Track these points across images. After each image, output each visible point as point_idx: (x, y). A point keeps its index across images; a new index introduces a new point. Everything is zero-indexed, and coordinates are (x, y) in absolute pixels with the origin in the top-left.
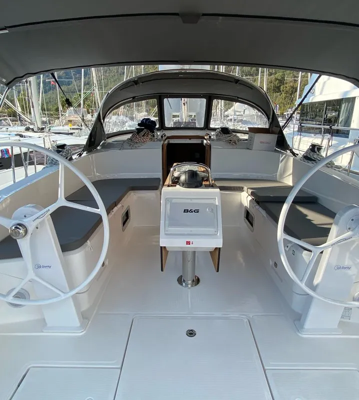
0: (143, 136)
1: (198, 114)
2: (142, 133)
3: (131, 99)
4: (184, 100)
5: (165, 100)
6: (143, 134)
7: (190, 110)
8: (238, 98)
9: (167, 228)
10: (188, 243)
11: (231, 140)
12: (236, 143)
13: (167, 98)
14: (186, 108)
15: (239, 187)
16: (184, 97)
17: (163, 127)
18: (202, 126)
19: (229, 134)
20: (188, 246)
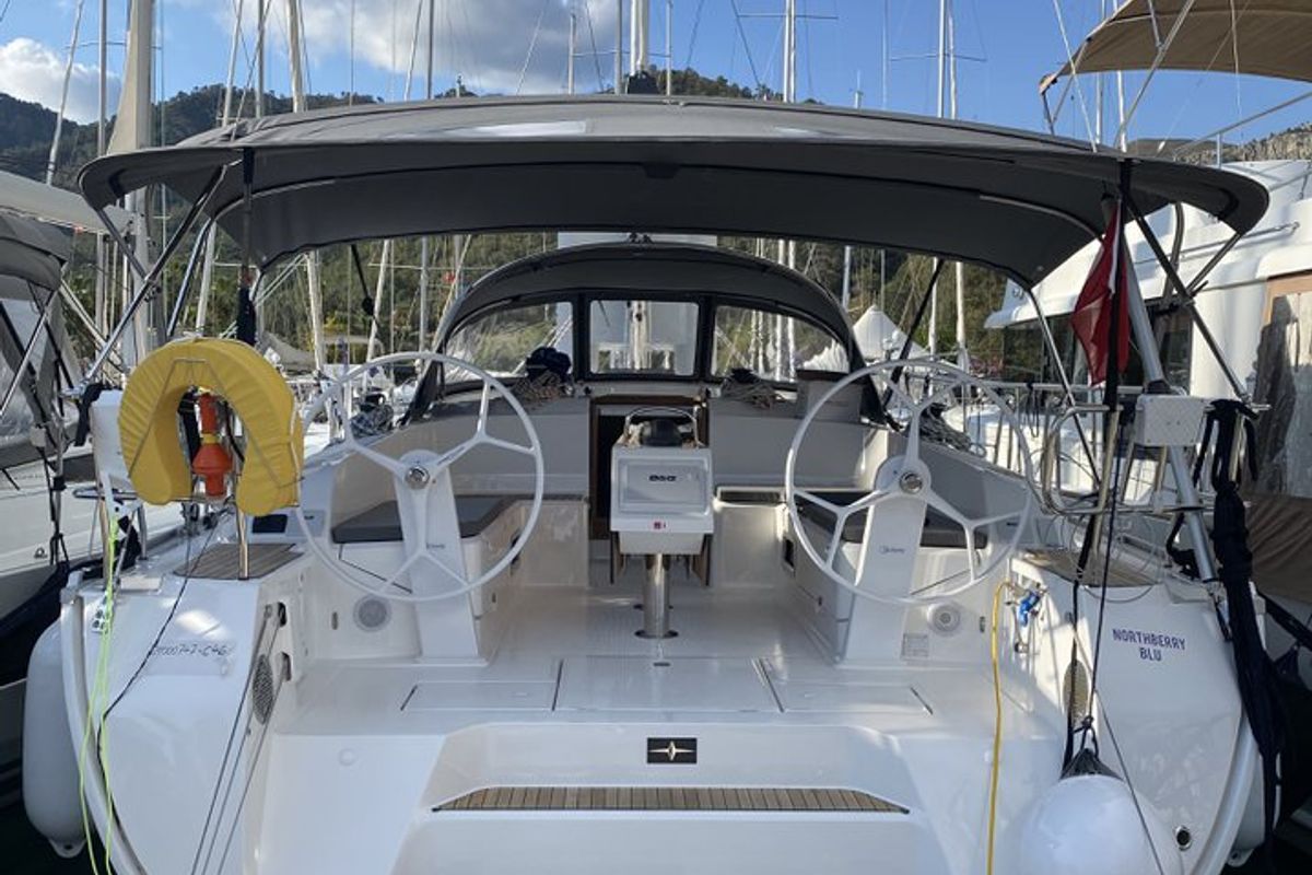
0: (544, 385)
1: (680, 348)
2: (542, 379)
3: (506, 302)
4: (640, 306)
5: (594, 305)
6: (543, 381)
7: (654, 335)
8: (777, 302)
9: (622, 504)
10: (657, 525)
11: (755, 398)
12: (768, 406)
13: (600, 300)
14: (643, 327)
15: (771, 494)
16: (639, 299)
17: (583, 373)
18: (690, 371)
19: (752, 383)
20: (657, 531)
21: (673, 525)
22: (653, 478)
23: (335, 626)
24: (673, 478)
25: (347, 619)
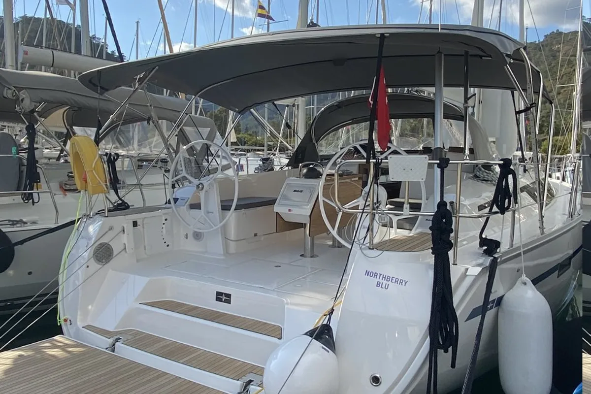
9: (280, 201)
21: (295, 211)
22: (295, 191)
23: (187, 238)
24: (301, 191)
25: (190, 236)
